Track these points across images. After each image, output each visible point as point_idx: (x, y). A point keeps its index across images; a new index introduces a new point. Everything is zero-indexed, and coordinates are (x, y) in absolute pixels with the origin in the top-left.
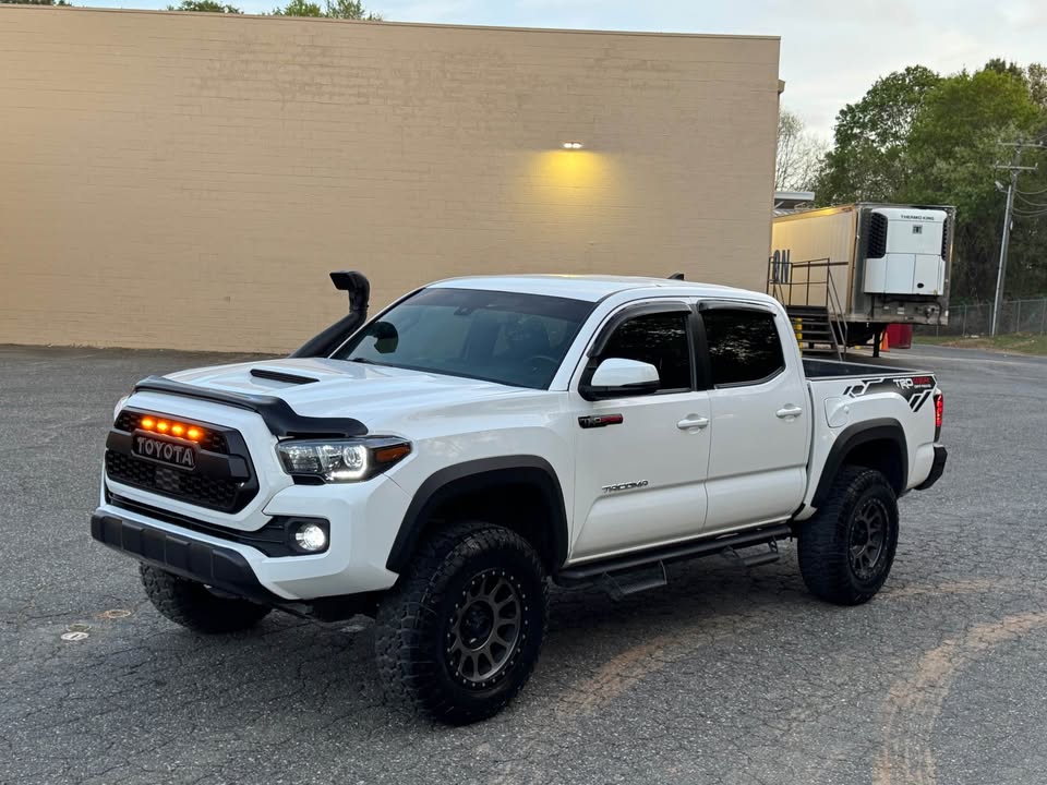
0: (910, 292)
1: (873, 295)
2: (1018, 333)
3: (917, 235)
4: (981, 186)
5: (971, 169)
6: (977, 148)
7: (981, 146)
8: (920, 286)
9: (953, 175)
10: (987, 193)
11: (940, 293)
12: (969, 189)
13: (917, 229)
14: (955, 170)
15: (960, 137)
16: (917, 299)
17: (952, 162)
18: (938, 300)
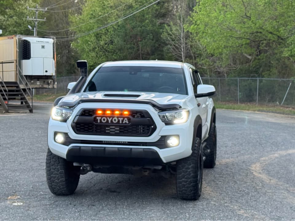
0: (42, 74)
1: (26, 76)
2: (45, 94)
3: (43, 49)
4: (20, 27)
5: (15, 20)
6: (17, 10)
7: (18, 10)
8: (46, 71)
9: (8, 22)
10: (24, 31)
11: (54, 74)
12: (15, 29)
13: (43, 47)
14: (8, 20)
15: (7, 5)
16: (44, 77)
17: (6, 16)
18: (52, 77)
